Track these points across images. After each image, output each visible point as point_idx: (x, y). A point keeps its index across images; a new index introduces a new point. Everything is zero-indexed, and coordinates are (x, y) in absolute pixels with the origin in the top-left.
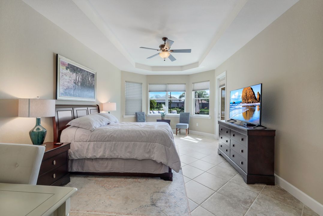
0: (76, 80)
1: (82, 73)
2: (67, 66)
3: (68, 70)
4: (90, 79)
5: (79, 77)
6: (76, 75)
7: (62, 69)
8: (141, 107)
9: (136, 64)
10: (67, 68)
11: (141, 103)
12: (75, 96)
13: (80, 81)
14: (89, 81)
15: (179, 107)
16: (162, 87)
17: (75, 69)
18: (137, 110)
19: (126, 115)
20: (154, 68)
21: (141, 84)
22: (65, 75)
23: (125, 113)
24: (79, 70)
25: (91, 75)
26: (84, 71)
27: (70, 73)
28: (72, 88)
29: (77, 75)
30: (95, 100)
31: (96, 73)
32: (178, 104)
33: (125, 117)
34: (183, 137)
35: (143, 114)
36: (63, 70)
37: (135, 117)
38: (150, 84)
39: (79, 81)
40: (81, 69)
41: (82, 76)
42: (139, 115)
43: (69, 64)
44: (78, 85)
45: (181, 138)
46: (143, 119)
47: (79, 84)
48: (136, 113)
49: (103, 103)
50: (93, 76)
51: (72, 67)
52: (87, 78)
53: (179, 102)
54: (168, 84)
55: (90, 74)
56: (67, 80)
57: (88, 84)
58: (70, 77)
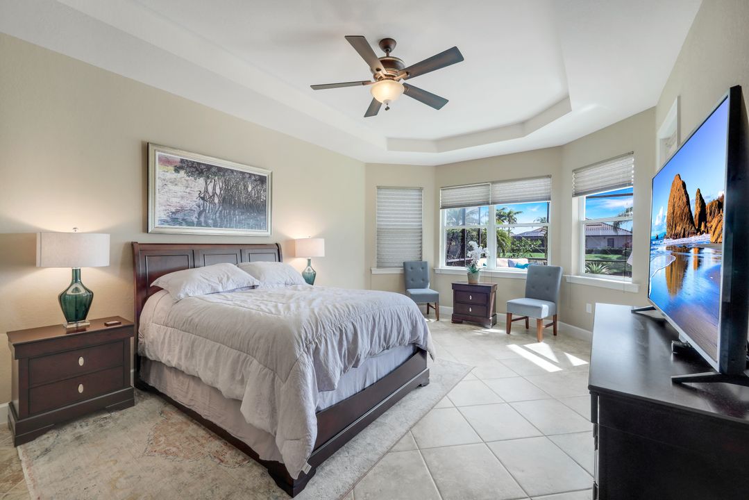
0: (206, 191)
1: (224, 175)
2: (179, 164)
3: (182, 173)
4: (250, 189)
5: (215, 186)
6: (206, 183)
7: (161, 173)
8: (420, 249)
9: (389, 139)
10: (177, 169)
11: (420, 238)
12: (203, 224)
13: (218, 194)
14: (249, 194)
15: (616, 248)
16: (475, 193)
17: (202, 170)
18: (410, 257)
19: (378, 267)
20: (442, 143)
21: (421, 189)
22: (171, 182)
23: (375, 265)
24: (213, 170)
25: (253, 178)
26: (232, 171)
27: (187, 178)
28: (193, 208)
29: (209, 181)
30: (269, 233)
31: (272, 173)
32: (611, 240)
33: (375, 271)
34: (521, 345)
35: (424, 266)
36: (167, 174)
37: (402, 272)
38: (443, 188)
39: (214, 193)
40: (220, 169)
41: (226, 182)
42: (412, 268)
43: (182, 161)
44: (212, 202)
45: (514, 347)
46: (423, 280)
47: (216, 200)
48: (404, 263)
49: (295, 238)
50: (262, 180)
51: (192, 167)
52: (241, 187)
53: (614, 234)
54: (493, 183)
55: (250, 177)
56: (179, 194)
57: (246, 198)
58: (187, 187)
